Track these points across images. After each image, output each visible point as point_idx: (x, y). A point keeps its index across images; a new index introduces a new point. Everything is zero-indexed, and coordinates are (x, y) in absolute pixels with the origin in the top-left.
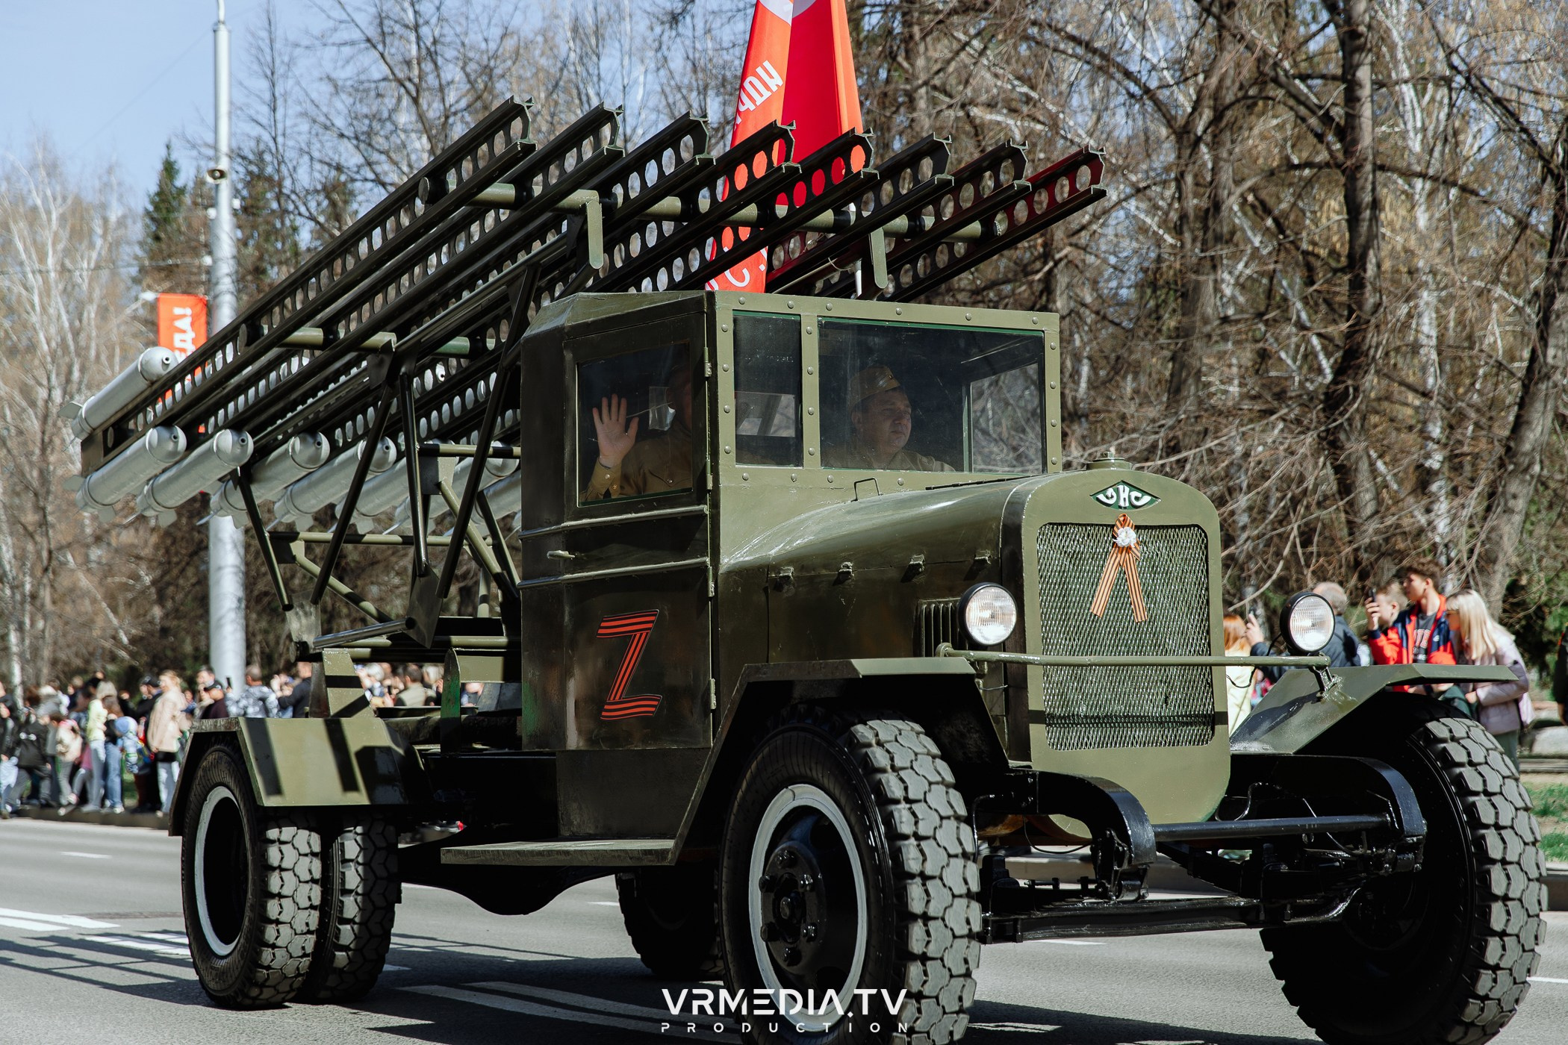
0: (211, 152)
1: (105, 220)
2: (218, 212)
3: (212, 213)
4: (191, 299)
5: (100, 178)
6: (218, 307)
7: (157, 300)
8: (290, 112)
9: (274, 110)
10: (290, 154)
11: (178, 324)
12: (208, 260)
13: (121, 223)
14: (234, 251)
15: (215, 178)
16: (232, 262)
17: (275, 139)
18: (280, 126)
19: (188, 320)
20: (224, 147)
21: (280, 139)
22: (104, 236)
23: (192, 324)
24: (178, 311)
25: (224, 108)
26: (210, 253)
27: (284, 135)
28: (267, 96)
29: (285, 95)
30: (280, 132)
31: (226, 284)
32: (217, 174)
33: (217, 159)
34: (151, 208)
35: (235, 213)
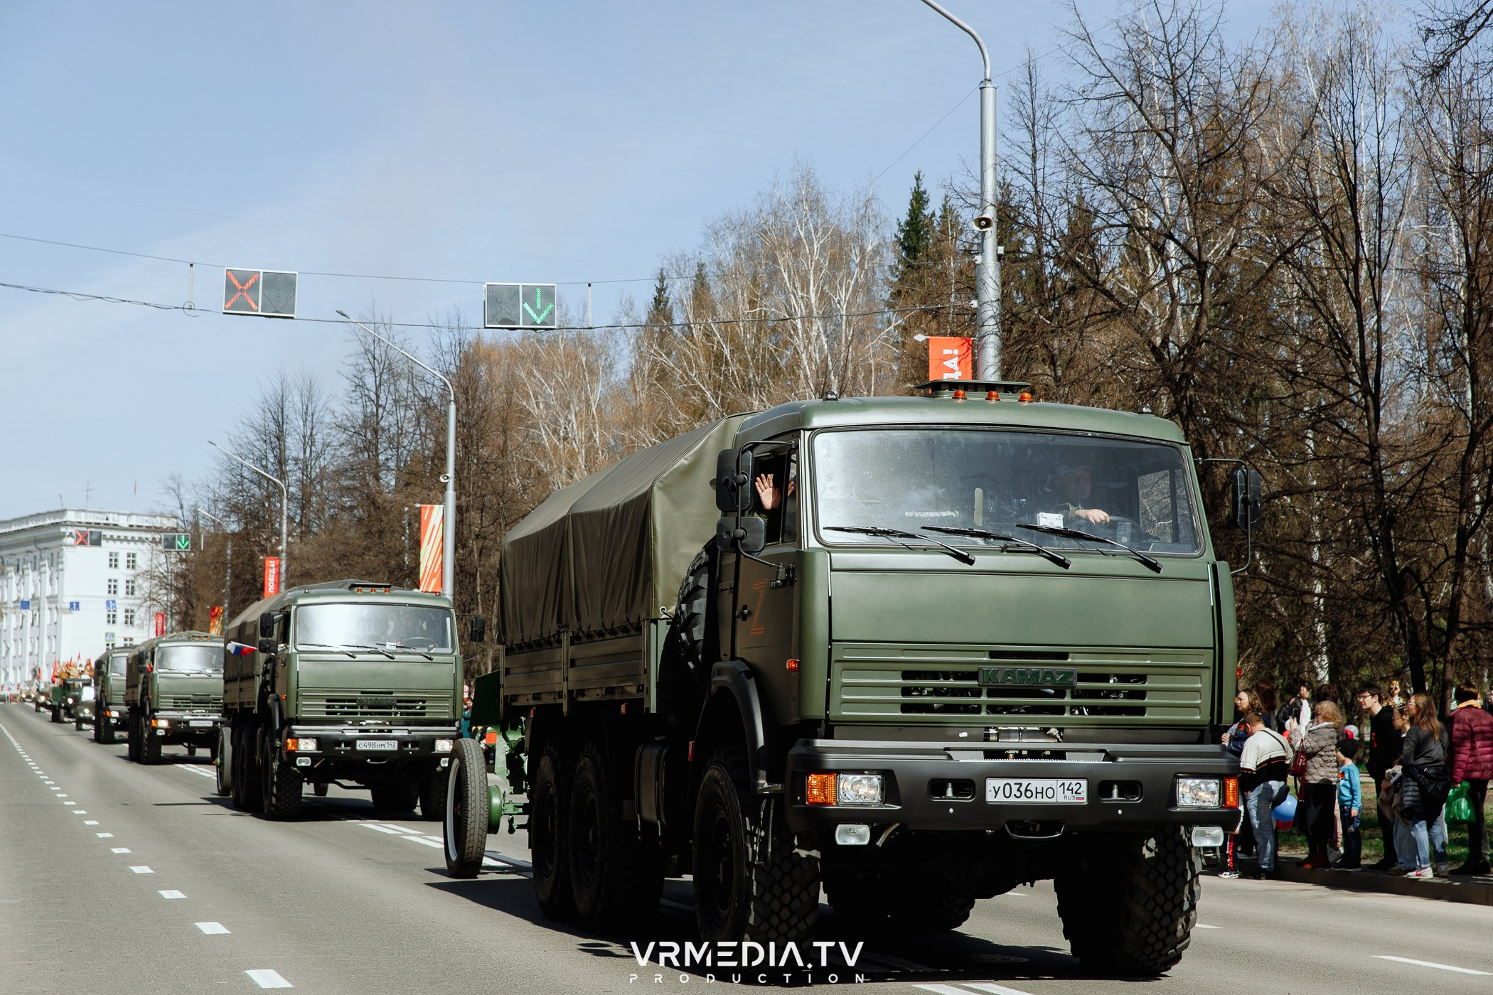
0: (977, 201)
1: (863, 250)
2: (984, 259)
3: (978, 259)
4: (958, 341)
5: (858, 210)
6: (983, 347)
7: (928, 340)
8: (1050, 161)
9: (1034, 159)
10: (1048, 201)
11: (948, 364)
12: (975, 303)
13: (876, 252)
14: (998, 295)
15: (981, 227)
16: (995, 304)
17: (1035, 186)
18: (1040, 174)
19: (956, 360)
20: (990, 197)
21: (1040, 188)
22: (861, 265)
23: (959, 363)
24: (946, 352)
25: (990, 161)
26: (977, 297)
27: (1044, 183)
28: (1029, 147)
29: (1045, 144)
30: (1040, 180)
31: (991, 326)
32: (984, 223)
33: (983, 209)
34: (901, 236)
35: (999, 258)
